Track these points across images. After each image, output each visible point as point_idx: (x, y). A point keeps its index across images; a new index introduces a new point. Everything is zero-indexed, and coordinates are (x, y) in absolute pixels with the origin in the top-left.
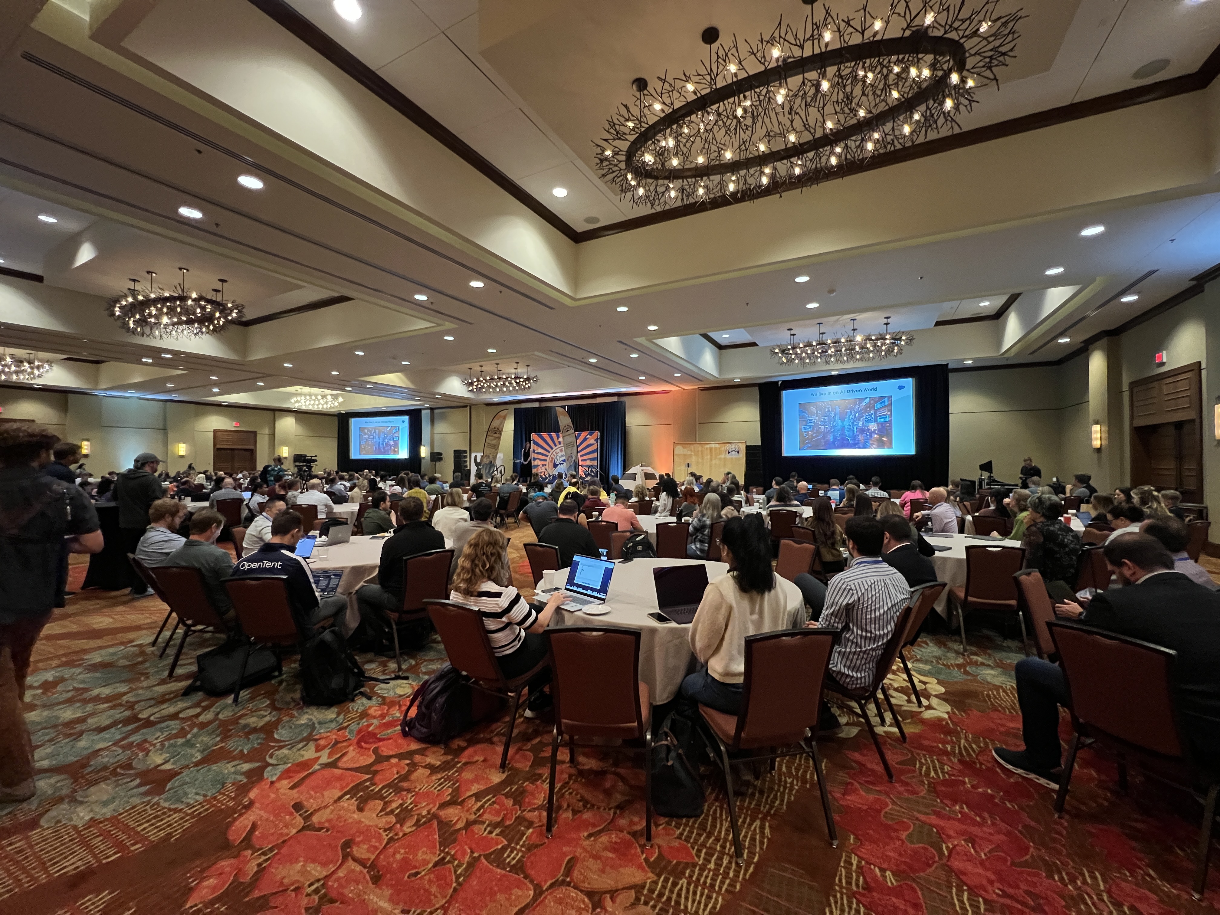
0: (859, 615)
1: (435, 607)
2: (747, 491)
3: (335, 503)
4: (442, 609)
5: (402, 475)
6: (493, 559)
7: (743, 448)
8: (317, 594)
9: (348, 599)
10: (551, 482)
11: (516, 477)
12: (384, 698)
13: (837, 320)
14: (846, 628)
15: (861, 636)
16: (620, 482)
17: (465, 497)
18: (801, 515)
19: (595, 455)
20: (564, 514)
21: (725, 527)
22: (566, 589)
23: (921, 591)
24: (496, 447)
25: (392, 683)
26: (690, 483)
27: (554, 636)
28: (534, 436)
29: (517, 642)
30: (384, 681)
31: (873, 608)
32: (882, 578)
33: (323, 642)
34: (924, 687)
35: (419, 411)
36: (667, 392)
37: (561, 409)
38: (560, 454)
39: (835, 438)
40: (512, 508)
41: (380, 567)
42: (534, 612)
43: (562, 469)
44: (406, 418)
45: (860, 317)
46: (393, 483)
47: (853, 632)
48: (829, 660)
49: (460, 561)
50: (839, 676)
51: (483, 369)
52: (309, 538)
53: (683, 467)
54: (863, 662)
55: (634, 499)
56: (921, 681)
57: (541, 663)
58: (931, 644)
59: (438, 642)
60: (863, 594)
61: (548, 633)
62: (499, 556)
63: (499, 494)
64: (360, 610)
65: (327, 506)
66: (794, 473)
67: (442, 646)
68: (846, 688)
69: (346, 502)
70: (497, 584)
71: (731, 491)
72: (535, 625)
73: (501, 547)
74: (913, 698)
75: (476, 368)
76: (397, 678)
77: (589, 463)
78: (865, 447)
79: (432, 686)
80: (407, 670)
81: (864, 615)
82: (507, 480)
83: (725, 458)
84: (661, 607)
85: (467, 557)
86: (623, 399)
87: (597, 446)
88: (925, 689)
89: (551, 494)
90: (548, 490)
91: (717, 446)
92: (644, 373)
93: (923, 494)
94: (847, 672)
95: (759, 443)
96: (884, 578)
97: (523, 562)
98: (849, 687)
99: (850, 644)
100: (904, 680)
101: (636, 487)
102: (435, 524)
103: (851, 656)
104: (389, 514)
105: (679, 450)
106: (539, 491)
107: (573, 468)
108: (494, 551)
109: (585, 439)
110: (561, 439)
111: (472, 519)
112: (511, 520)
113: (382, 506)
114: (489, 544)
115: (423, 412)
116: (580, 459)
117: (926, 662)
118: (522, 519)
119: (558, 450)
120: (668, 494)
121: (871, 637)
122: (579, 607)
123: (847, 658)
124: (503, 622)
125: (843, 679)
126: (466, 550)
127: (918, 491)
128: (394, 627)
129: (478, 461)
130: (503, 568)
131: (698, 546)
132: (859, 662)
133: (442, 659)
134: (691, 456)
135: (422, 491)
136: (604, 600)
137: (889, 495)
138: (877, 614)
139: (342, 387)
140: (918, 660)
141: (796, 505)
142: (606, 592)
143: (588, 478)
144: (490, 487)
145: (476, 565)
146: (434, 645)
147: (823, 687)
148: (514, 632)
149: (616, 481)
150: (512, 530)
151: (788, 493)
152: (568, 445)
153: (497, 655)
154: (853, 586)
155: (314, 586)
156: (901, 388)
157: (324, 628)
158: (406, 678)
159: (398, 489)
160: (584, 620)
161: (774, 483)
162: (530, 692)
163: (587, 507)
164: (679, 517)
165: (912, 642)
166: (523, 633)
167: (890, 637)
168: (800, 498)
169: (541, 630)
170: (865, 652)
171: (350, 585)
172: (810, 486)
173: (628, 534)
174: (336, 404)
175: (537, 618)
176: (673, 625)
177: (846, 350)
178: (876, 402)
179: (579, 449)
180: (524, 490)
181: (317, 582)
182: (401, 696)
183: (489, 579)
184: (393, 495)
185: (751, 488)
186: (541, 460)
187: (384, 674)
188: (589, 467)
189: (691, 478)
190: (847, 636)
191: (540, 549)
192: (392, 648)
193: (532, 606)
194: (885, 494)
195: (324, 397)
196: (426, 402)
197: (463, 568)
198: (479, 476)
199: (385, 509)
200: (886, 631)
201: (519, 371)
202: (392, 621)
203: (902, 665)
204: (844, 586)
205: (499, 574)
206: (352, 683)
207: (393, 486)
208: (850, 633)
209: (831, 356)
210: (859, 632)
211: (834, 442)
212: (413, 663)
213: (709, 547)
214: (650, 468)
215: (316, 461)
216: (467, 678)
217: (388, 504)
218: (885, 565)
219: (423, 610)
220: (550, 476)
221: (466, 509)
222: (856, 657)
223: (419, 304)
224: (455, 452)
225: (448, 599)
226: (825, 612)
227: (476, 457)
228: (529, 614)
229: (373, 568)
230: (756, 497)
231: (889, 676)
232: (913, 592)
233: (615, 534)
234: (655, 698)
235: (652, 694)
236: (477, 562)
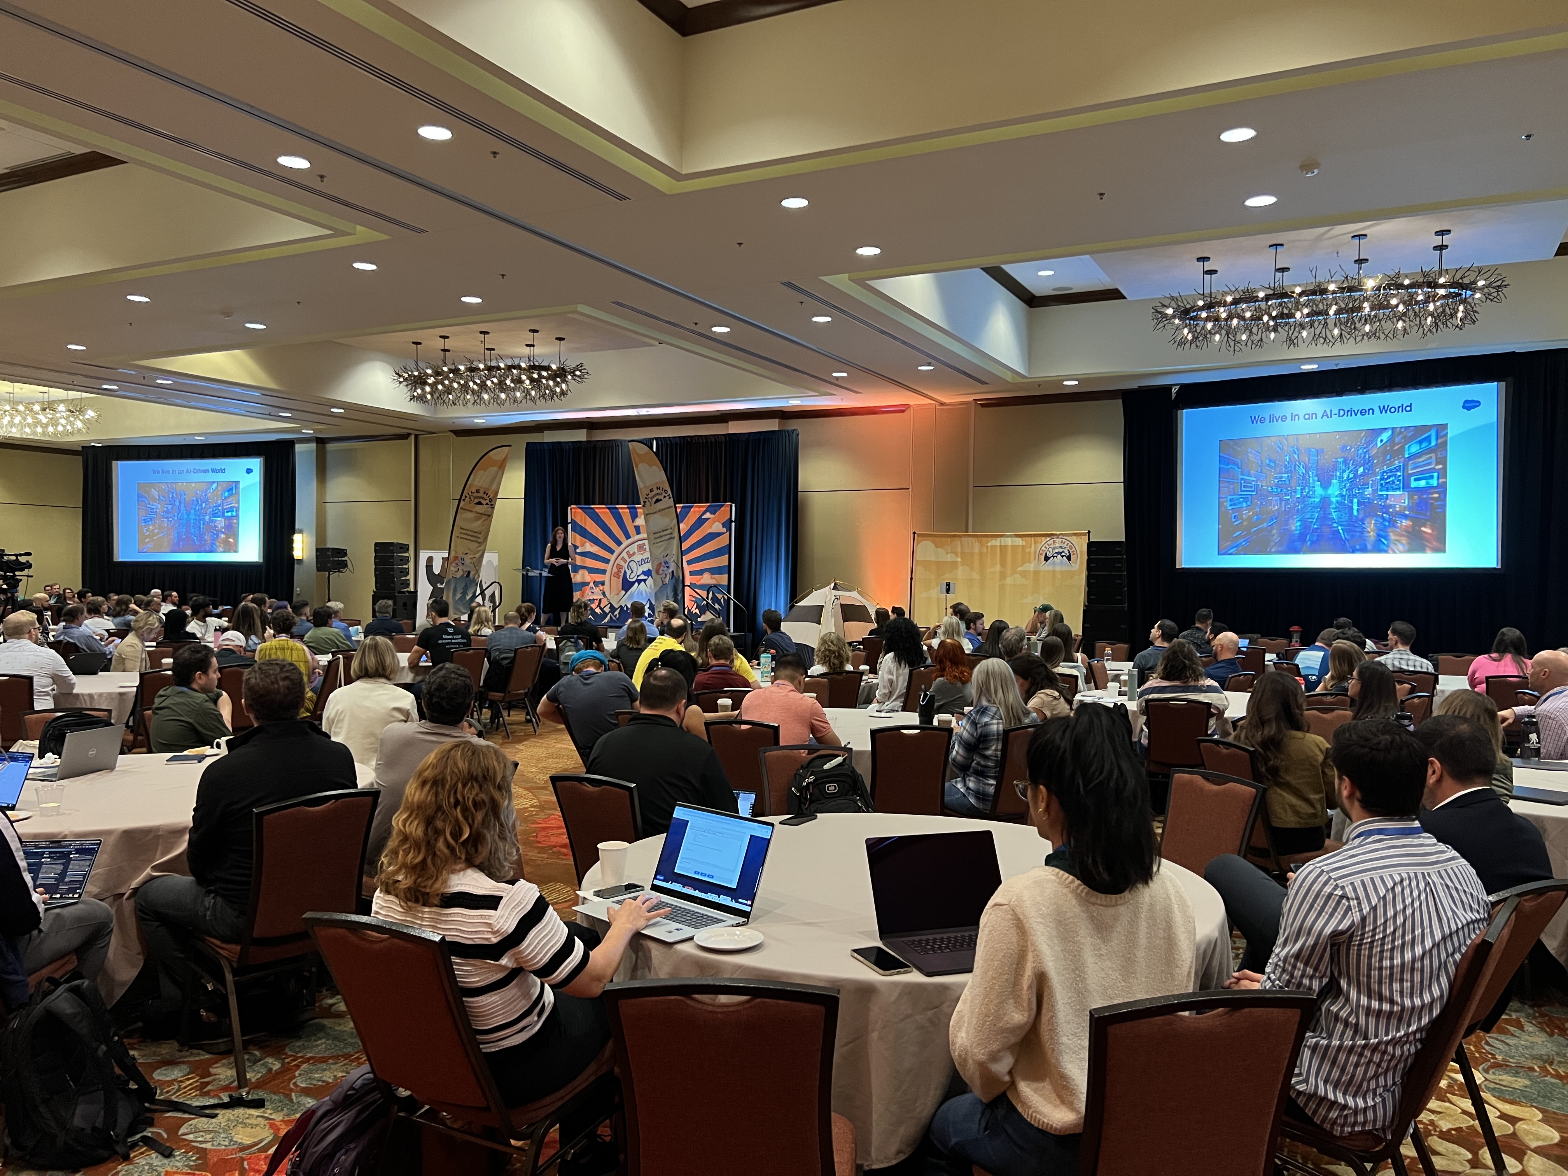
0: (1364, 961)
1: (332, 931)
2: (1090, 653)
3: (77, 671)
4: (352, 938)
5: (248, 602)
6: (479, 816)
7: (1081, 547)
8: (35, 897)
9: (113, 911)
10: (615, 625)
11: (529, 611)
12: (203, 1153)
13: (1319, 238)
14: (1332, 990)
15: (1368, 1010)
16: (785, 627)
17: (404, 658)
18: (1221, 713)
19: (723, 561)
20: (651, 706)
21: (1035, 737)
22: (654, 888)
23: (1517, 900)
24: (480, 538)
25: (224, 1116)
26: (952, 631)
27: (626, 1006)
28: (575, 513)
29: (534, 1017)
30: (201, 1112)
31: (1398, 942)
32: (1419, 870)
33: (51, 1017)
34: (1510, 1129)
35: (291, 444)
36: (901, 410)
37: (642, 449)
38: (638, 558)
39: (1305, 525)
40: (519, 687)
41: (192, 831)
42: (579, 945)
43: (643, 592)
44: (256, 464)
45: (1378, 230)
46: (224, 622)
47: (1347, 1000)
48: (1292, 1064)
49: (398, 821)
50: (1312, 1105)
51: (448, 344)
52: (14, 758)
53: (936, 592)
54: (1371, 1072)
55: (817, 669)
56: (1503, 1116)
57: (592, 1067)
58: (1529, 1027)
59: (340, 1015)
60: (1374, 909)
61: (612, 998)
62: (495, 809)
63: (487, 653)
64: (144, 938)
65: (56, 679)
66: (1204, 611)
67: (349, 1025)
68: (1330, 1134)
69: (107, 669)
70: (490, 875)
71: (1051, 652)
72: (582, 977)
73: (499, 788)
74: (1486, 1155)
75: (432, 341)
76: (236, 1103)
77: (707, 579)
78: (1379, 547)
79: (323, 1126)
80: (260, 1085)
81: (1375, 962)
82: (507, 619)
83: (1036, 573)
84: (884, 931)
85: (416, 810)
86: (793, 425)
87: (728, 539)
88: (1514, 1134)
89: (615, 654)
90: (610, 643)
91: (1019, 541)
92: (844, 364)
93: (1519, 664)
94: (1331, 1096)
95: (1119, 535)
96: (1426, 869)
97: (548, 819)
98: (1337, 1131)
99: (1340, 1027)
100: (1464, 1112)
101: (824, 641)
102: (331, 722)
103: (1342, 1057)
104: (215, 701)
105: (927, 550)
106: (588, 646)
107: (669, 591)
108: (483, 796)
109: (700, 522)
110: (640, 521)
111: (422, 716)
112: (518, 716)
113: (199, 679)
114: (471, 778)
115: (298, 447)
116: (687, 569)
117: (1517, 1070)
118: (546, 714)
119: (634, 548)
120: (900, 659)
121: (1391, 1013)
122: (687, 931)
123: (1334, 1063)
124: (504, 967)
125: (1322, 1111)
126: (412, 792)
127: (1508, 657)
128: (229, 977)
129: (437, 570)
130: (503, 838)
131: (971, 785)
132: (1360, 1071)
133: (347, 1056)
134: (954, 565)
135: (298, 644)
136: (746, 915)
137: (1436, 667)
138: (1408, 956)
139: (94, 383)
140: (1497, 1066)
141: (1210, 689)
142: (751, 896)
143: (708, 616)
144: (466, 636)
145: (438, 832)
146: (327, 1022)
147: (1278, 1130)
148: (527, 994)
149: (774, 623)
150: (520, 741)
151: (1189, 656)
152: (656, 537)
153: (487, 1049)
154: (1349, 890)
155: (28, 877)
156: (1470, 405)
157: (55, 983)
158: (259, 1104)
159: (236, 638)
160: (701, 966)
161: (1155, 632)
162: (565, 1137)
163: (705, 686)
164: (926, 716)
165: (1488, 1024)
166: (549, 996)
167: (1436, 1012)
168: (1220, 673)
169: (597, 990)
170: (1375, 1048)
171: (118, 874)
172: (1244, 643)
173: (804, 753)
174: (79, 424)
175: (585, 958)
176: (915, 977)
177: (1338, 312)
178: (1408, 440)
179: (685, 545)
180: (551, 644)
181: (34, 869)
182: (244, 1148)
183: (470, 863)
184: (226, 653)
185: (1099, 645)
186: (591, 571)
187: (207, 1094)
188: (709, 588)
189: (955, 619)
190: (1334, 1009)
191: (590, 788)
192: (221, 1030)
193: (575, 930)
194: (1424, 665)
195: (48, 406)
196: (307, 423)
197: (405, 838)
198: (439, 607)
199: (204, 690)
200: (1427, 998)
201: (538, 350)
202: (224, 963)
203: (1460, 1077)
204: (1328, 889)
205: (493, 853)
206: (124, 1115)
207: (224, 630)
208: (1342, 1000)
209: (1302, 326)
210: (1364, 1001)
211: (1302, 537)
212: (276, 1066)
213: (998, 787)
214: (854, 594)
215: (29, 566)
216: (410, 1104)
217: (215, 676)
218: (1428, 839)
219: (304, 935)
220: (613, 609)
221: (407, 687)
222: (1353, 1059)
223: (289, 177)
224: (381, 548)
225: (368, 912)
226: (1280, 952)
227: (430, 559)
228: (567, 949)
229: (175, 833)
230: (1112, 666)
231: (1433, 1104)
232: (1494, 904)
233: (773, 754)
234: (868, 1153)
235: (861, 1144)
236: (439, 824)
